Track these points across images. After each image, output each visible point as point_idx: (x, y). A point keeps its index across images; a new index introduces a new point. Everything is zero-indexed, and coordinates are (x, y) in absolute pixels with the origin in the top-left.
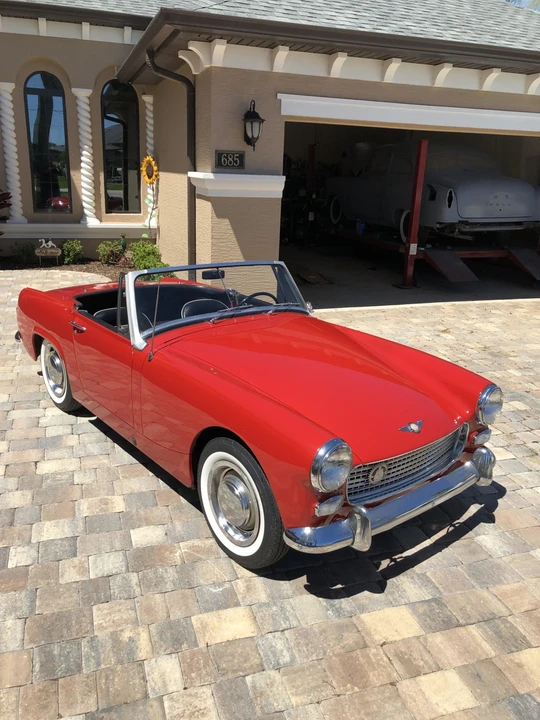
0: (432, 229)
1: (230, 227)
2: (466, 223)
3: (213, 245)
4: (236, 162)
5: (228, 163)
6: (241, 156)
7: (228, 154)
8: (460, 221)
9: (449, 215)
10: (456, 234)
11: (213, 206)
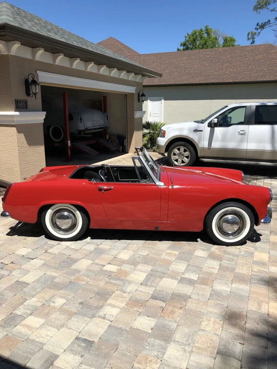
0: (74, 133)
1: (25, 140)
2: (87, 129)
3: (19, 150)
4: (24, 105)
5: (21, 106)
6: (26, 102)
7: (21, 101)
8: (85, 129)
9: (82, 127)
10: (82, 135)
11: (17, 130)
